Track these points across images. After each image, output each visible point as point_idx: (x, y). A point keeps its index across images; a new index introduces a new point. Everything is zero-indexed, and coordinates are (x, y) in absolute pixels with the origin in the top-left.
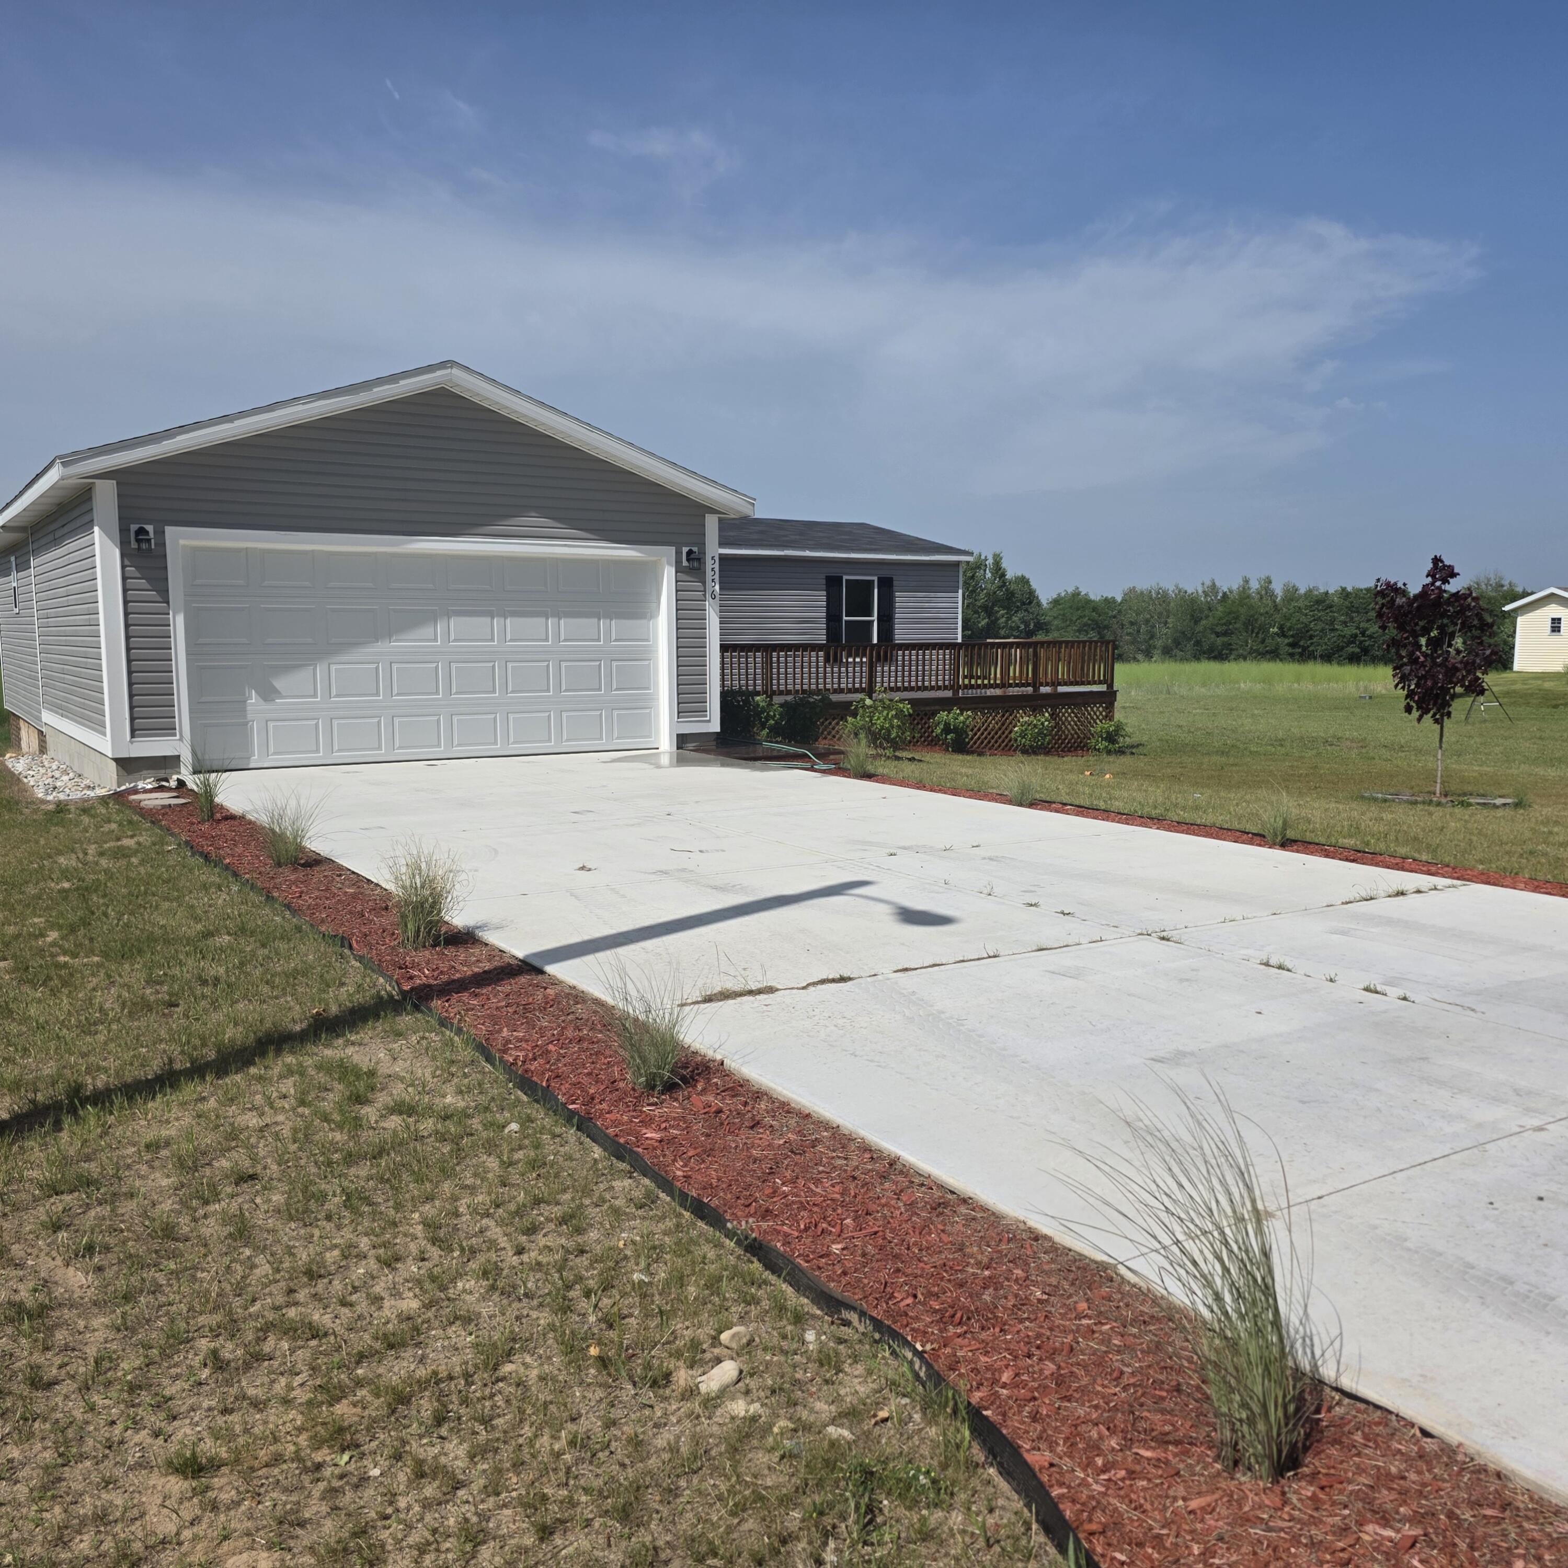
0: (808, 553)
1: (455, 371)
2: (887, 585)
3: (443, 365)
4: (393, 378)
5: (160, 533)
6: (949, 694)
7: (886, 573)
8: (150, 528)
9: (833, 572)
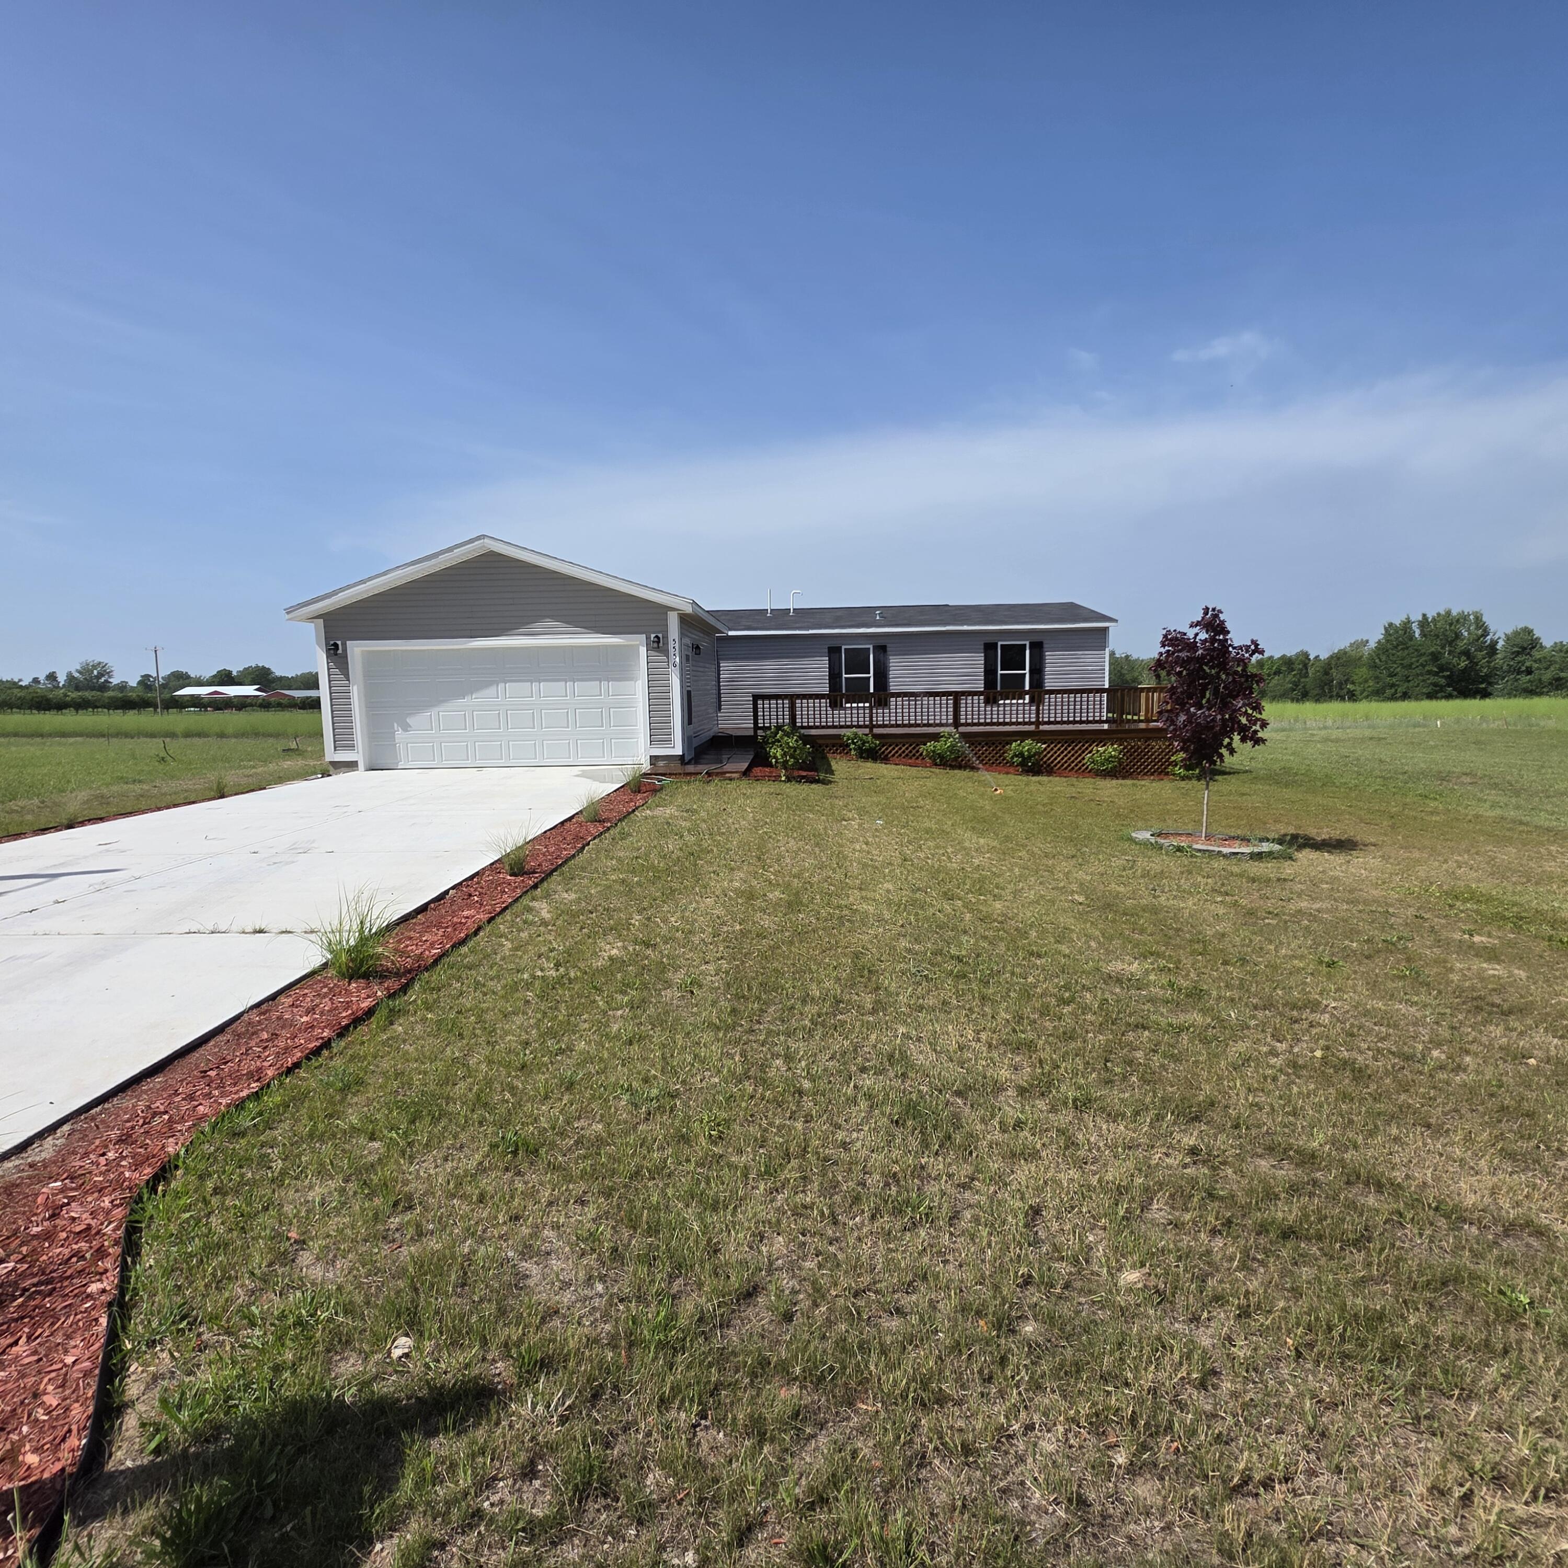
0: (965, 628)
1: (486, 540)
2: (1038, 648)
3: (479, 538)
4: (450, 550)
5: (344, 645)
6: (1032, 728)
7: (1036, 639)
8: (339, 643)
9: (990, 639)
